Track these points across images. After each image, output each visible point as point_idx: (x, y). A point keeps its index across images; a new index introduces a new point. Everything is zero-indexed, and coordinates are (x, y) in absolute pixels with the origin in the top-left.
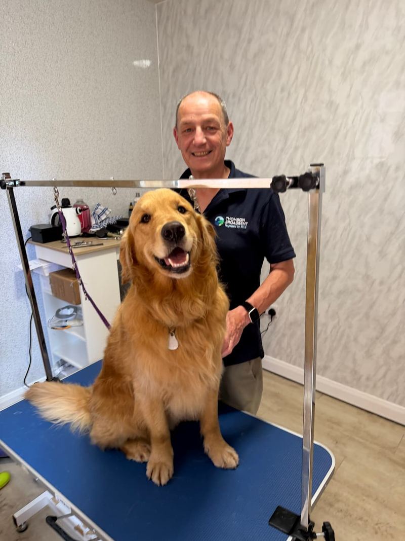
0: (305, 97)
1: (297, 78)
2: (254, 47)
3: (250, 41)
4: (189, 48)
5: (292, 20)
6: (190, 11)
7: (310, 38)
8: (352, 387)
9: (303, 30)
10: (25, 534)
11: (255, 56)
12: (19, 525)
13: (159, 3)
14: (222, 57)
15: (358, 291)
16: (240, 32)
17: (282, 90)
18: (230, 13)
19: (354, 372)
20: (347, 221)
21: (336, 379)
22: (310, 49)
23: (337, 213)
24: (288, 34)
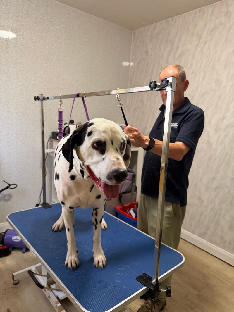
0: (204, 77)
1: (200, 67)
2: (179, 52)
3: (177, 48)
4: (147, 52)
5: (200, 38)
6: (149, 34)
7: (209, 47)
8: (220, 247)
9: (205, 43)
10: (17, 286)
11: (180, 56)
12: (15, 280)
13: (134, 31)
14: (162, 57)
15: (227, 187)
16: (173, 44)
17: (192, 73)
18: (169, 35)
19: (222, 238)
20: (223, 146)
21: (210, 241)
22: (208, 52)
23: (218, 141)
24: (197, 45)
